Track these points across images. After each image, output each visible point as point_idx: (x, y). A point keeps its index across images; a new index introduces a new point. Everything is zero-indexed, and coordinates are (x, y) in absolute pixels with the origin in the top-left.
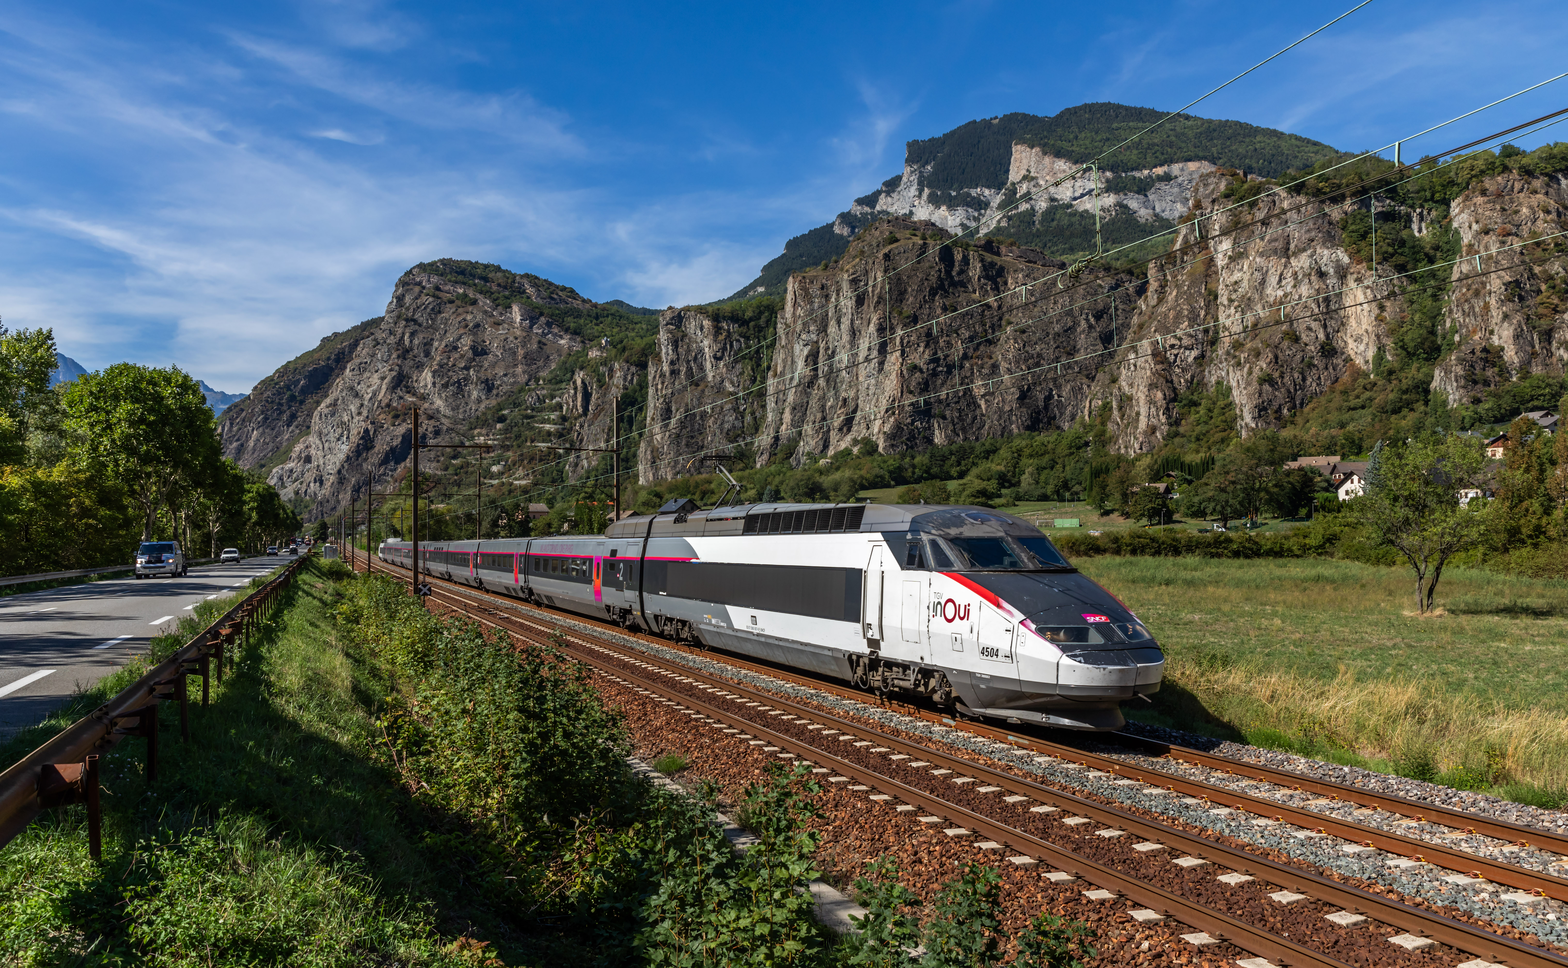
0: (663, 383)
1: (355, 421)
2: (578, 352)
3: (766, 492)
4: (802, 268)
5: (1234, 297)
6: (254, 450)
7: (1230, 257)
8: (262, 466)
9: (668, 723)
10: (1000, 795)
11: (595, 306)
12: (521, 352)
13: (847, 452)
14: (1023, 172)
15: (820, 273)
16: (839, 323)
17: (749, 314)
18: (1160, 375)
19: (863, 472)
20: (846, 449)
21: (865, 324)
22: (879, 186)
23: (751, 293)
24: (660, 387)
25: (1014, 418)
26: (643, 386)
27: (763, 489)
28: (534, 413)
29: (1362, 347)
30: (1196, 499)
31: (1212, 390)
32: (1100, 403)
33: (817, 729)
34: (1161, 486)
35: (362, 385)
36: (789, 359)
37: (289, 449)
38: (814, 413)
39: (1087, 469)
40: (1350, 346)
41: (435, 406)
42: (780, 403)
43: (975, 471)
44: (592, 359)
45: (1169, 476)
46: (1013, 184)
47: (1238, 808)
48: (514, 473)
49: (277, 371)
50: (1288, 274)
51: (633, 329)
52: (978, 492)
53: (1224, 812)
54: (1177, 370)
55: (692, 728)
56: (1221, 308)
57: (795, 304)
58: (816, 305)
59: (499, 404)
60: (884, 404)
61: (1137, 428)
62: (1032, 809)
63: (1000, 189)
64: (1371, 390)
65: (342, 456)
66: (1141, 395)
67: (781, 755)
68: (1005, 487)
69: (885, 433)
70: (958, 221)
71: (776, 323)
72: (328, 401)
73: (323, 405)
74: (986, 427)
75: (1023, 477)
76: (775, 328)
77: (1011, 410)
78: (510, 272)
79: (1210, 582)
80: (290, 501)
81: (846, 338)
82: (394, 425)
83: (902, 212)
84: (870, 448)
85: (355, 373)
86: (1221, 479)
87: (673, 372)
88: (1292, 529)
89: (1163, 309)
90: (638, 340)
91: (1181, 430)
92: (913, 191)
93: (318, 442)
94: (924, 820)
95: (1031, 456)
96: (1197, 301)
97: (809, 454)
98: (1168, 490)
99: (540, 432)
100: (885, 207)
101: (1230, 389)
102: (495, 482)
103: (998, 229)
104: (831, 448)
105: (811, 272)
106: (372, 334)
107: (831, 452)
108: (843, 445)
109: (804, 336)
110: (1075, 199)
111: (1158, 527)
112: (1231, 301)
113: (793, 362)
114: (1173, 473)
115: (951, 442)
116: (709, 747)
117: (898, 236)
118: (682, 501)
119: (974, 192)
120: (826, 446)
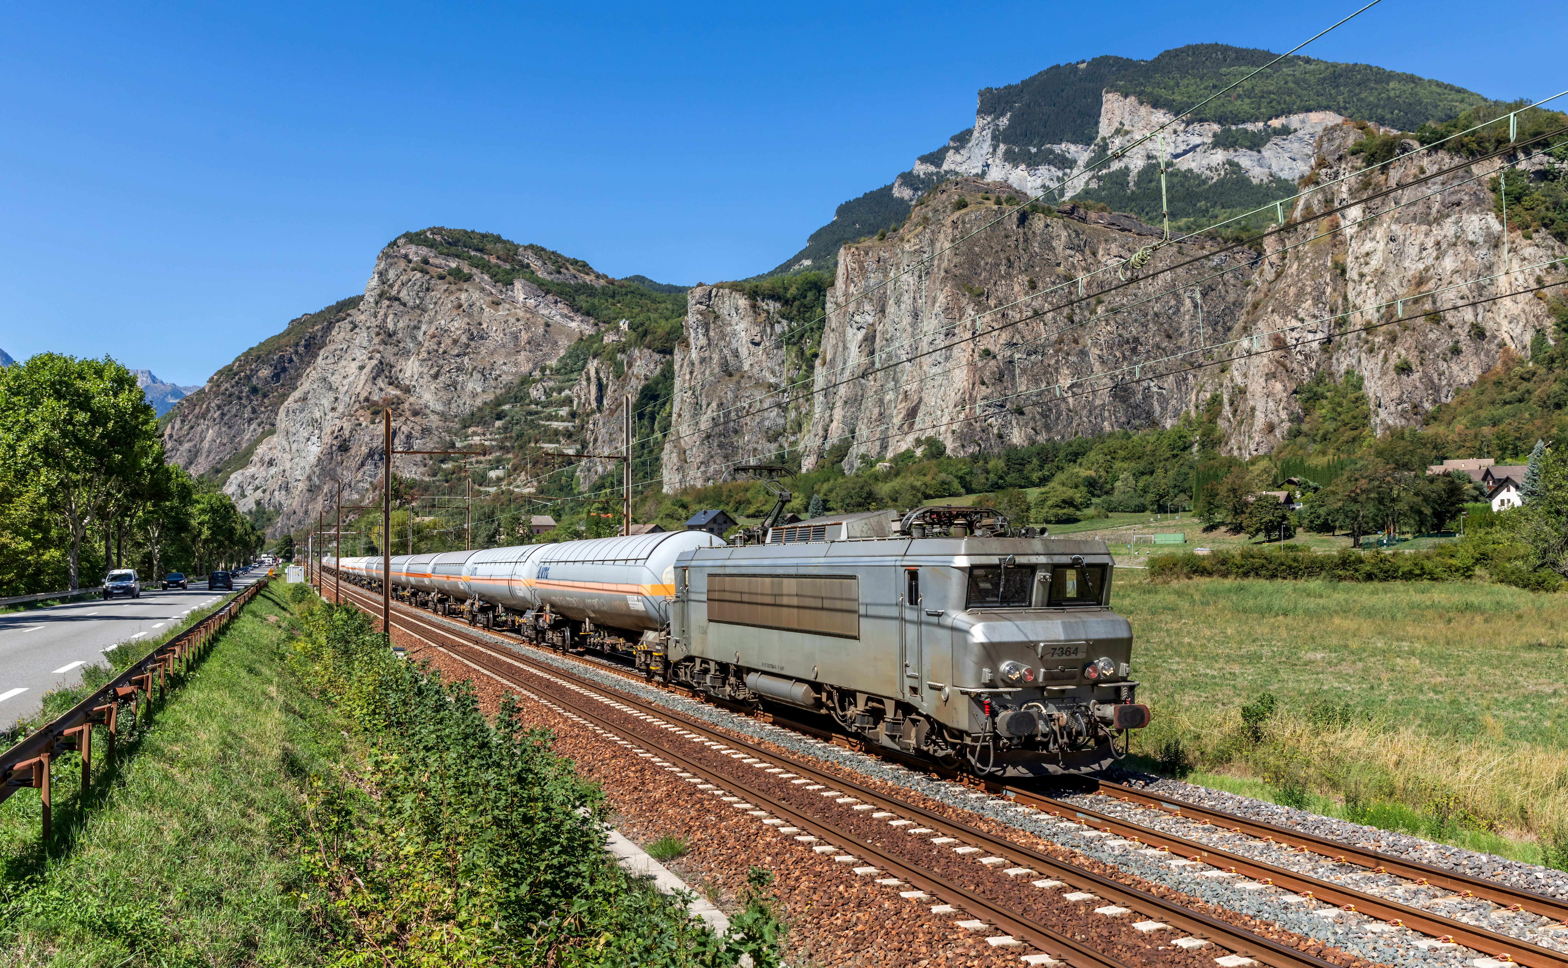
0: (691, 373)
1: (328, 417)
2: (591, 336)
3: (812, 502)
4: (854, 238)
5: (1365, 270)
6: (209, 452)
7: (1360, 224)
8: (218, 471)
9: (669, 795)
10: (1060, 891)
11: (612, 282)
12: (524, 336)
13: (908, 455)
14: (1116, 125)
15: (877, 243)
16: (898, 302)
17: (793, 291)
18: (1278, 362)
19: (928, 479)
20: (908, 450)
21: (929, 303)
22: (946, 141)
23: (796, 267)
24: (688, 377)
25: (1106, 414)
26: (668, 375)
27: (809, 498)
28: (539, 408)
29: (1518, 331)
30: (1322, 511)
31: (1342, 380)
32: (1208, 395)
33: (847, 804)
34: (1282, 495)
35: (336, 376)
36: (841, 345)
37: (250, 451)
38: (871, 409)
39: (1192, 474)
40: (1504, 329)
41: (423, 401)
42: (830, 397)
43: (1060, 477)
44: (608, 344)
45: (1291, 482)
46: (1104, 139)
47: (1349, 909)
48: (515, 480)
49: (238, 359)
50: (1430, 243)
51: (656, 310)
52: (1064, 501)
53: (1333, 912)
54: (1299, 357)
55: (696, 803)
56: (1350, 285)
57: (848, 280)
58: (872, 282)
59: (496, 398)
60: (953, 397)
61: (1252, 425)
62: (1098, 910)
63: (1089, 145)
64: (1528, 380)
65: (312, 459)
66: (1256, 386)
67: (799, 838)
68: (1094, 495)
69: (953, 432)
70: (1039, 182)
71: (824, 303)
72: (296, 394)
73: (291, 399)
74: (1074, 424)
75: (1118, 484)
76: (824, 309)
77: (1104, 405)
78: (512, 244)
79: (1336, 612)
80: (250, 512)
81: (907, 320)
82: (373, 422)
83: (974, 171)
84: (935, 449)
85: (329, 361)
86: (1350, 486)
87: (703, 360)
88: (1435, 547)
89: (1281, 285)
90: (663, 322)
91: (1305, 427)
92: (987, 147)
93: (284, 443)
94: (962, 924)
95: (1124, 459)
96: (1321, 276)
97: (863, 457)
98: (1289, 500)
99: (545, 431)
100: (953, 167)
101: (1361, 379)
102: (493, 490)
103: (1087, 192)
104: (890, 449)
105: (867, 243)
106: (349, 315)
107: (890, 455)
108: (903, 447)
109: (857, 318)
110: (1177, 156)
111: (1277, 544)
112: (1362, 275)
113: (845, 348)
114: (1295, 480)
115: (1033, 442)
116: (715, 825)
117: (968, 199)
118: (713, 512)
119: (1057, 149)
120: (884, 447)
